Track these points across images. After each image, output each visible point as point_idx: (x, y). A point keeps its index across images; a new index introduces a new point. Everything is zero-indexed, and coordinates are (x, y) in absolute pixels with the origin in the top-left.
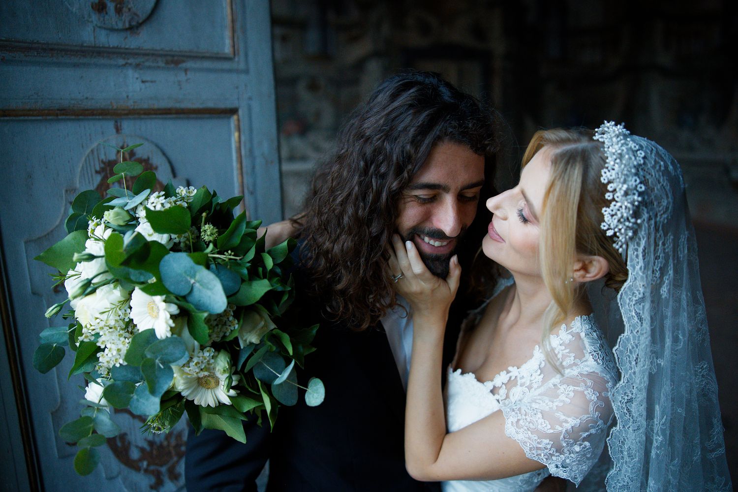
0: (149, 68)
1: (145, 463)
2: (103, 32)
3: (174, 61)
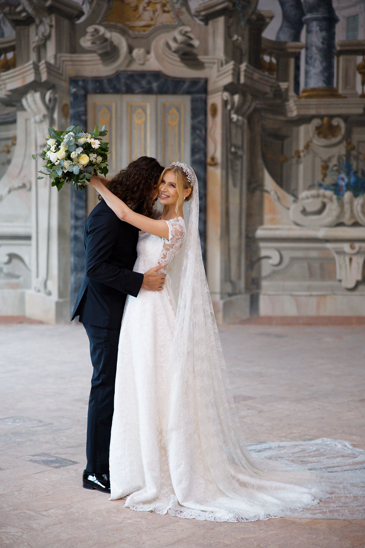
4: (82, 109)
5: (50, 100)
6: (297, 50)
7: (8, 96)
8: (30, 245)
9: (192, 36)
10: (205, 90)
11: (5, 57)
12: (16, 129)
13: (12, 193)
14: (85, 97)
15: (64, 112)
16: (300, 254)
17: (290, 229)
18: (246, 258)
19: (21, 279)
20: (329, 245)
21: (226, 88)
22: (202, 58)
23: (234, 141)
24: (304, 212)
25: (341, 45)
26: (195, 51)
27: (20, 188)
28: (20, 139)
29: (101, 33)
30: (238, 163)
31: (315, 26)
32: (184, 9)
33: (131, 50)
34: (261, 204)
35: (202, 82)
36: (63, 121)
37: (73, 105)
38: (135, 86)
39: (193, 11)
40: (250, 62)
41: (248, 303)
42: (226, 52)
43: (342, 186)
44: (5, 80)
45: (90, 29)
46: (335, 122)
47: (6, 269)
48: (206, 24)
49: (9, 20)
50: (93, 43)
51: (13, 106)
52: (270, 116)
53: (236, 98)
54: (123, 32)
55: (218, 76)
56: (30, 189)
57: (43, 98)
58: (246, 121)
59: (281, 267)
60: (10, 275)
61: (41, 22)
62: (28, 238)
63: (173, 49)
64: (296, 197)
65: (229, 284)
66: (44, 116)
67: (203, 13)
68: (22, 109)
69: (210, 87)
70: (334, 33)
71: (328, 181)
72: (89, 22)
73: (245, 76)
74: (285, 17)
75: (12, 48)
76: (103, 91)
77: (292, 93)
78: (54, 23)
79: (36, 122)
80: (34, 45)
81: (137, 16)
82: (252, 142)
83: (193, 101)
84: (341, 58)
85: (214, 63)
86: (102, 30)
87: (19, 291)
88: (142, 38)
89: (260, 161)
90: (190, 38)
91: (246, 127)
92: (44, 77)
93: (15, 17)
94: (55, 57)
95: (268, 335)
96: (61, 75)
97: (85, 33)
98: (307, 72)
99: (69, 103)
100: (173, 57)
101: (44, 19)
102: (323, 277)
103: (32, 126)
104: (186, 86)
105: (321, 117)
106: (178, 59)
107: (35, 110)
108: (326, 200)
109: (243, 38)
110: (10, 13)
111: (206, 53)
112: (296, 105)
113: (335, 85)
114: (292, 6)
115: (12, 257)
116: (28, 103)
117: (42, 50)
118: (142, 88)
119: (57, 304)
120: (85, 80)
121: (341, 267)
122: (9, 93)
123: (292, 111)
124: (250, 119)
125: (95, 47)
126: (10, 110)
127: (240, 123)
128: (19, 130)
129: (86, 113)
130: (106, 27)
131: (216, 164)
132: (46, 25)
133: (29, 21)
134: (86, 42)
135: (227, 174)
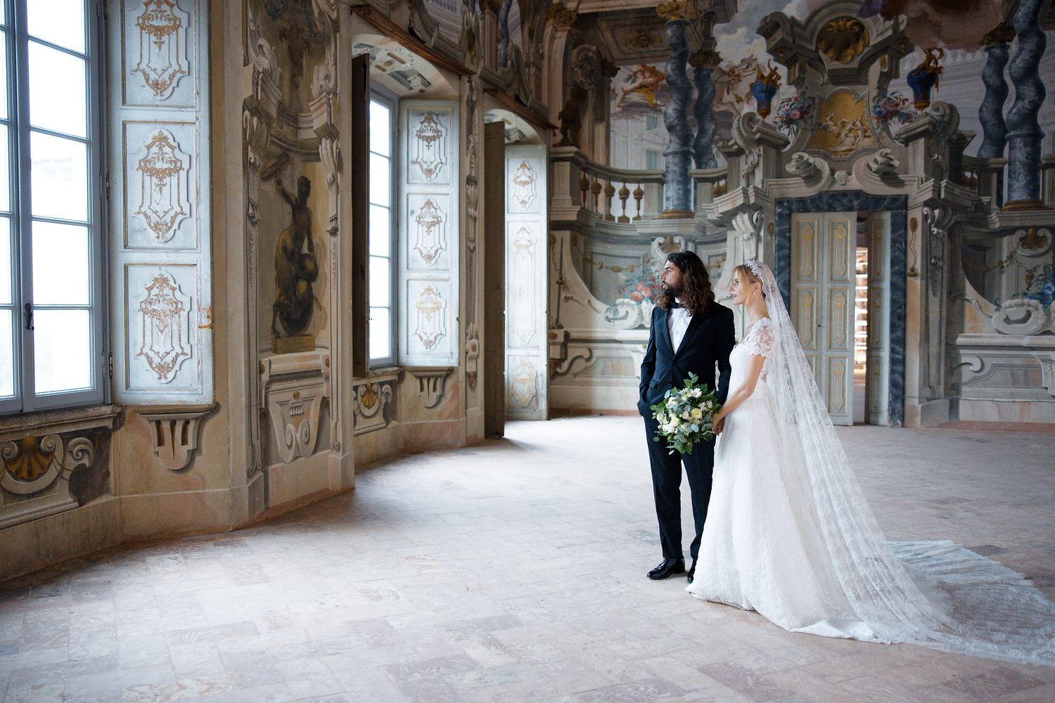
3: (177, 250)
4: (787, 227)
5: (757, 220)
6: (1001, 166)
7: (719, 218)
9: (892, 157)
10: (905, 206)
11: (718, 184)
12: (726, 246)
14: (790, 215)
15: (770, 231)
16: (1002, 361)
17: (992, 337)
18: (946, 363)
20: (1033, 353)
21: (926, 204)
22: (902, 177)
23: (934, 253)
24: (1007, 320)
25: (1046, 160)
26: (895, 171)
28: (730, 254)
29: (805, 159)
30: (939, 273)
31: (1018, 143)
32: (884, 134)
33: (833, 172)
34: (962, 313)
35: (902, 199)
36: (769, 238)
37: (779, 224)
38: (836, 205)
39: (893, 135)
40: (950, 178)
41: (948, 407)
42: (926, 171)
43: (1049, 295)
44: (717, 204)
45: (795, 156)
46: (1041, 233)
48: (907, 146)
49: (722, 153)
50: (797, 168)
51: (725, 226)
52: (971, 228)
54: (826, 157)
55: (918, 193)
57: (751, 219)
58: (946, 234)
59: (981, 374)
61: (750, 152)
63: (874, 170)
64: (998, 306)
65: (928, 389)
66: (751, 234)
67: (903, 136)
68: (732, 229)
69: (910, 203)
70: (1040, 148)
71: (1033, 290)
72: (794, 150)
73: (946, 192)
74: (987, 135)
75: (725, 177)
76: (806, 210)
77: (994, 206)
78: (762, 153)
79: (744, 240)
80: (744, 172)
81: (840, 141)
82: (953, 254)
83: (892, 216)
84: (1047, 171)
85: (915, 181)
86: (806, 156)
88: (844, 161)
89: (961, 272)
90: (892, 160)
91: (946, 239)
92: (752, 200)
93: (727, 150)
94: (763, 183)
95: (970, 439)
96: (768, 197)
97: (790, 160)
98: (1010, 186)
99: (774, 222)
100: (874, 177)
101: (753, 150)
102: (1027, 384)
103: (741, 243)
104: (885, 203)
105: (1026, 229)
106: (879, 179)
107: (743, 229)
108: (1030, 309)
109: (943, 157)
110: (723, 147)
111: (906, 172)
112: (998, 217)
113: (1041, 198)
114: (994, 124)
116: (737, 223)
117: (751, 177)
118: (843, 206)
120: (789, 201)
121: (1046, 374)
122: (720, 215)
123: (994, 223)
124: (951, 233)
125: (798, 172)
126: (721, 230)
127: (941, 236)
128: (729, 247)
129: (790, 230)
130: (809, 154)
131: (915, 275)
132: (755, 155)
133: (740, 152)
134: (791, 168)
135: (927, 284)
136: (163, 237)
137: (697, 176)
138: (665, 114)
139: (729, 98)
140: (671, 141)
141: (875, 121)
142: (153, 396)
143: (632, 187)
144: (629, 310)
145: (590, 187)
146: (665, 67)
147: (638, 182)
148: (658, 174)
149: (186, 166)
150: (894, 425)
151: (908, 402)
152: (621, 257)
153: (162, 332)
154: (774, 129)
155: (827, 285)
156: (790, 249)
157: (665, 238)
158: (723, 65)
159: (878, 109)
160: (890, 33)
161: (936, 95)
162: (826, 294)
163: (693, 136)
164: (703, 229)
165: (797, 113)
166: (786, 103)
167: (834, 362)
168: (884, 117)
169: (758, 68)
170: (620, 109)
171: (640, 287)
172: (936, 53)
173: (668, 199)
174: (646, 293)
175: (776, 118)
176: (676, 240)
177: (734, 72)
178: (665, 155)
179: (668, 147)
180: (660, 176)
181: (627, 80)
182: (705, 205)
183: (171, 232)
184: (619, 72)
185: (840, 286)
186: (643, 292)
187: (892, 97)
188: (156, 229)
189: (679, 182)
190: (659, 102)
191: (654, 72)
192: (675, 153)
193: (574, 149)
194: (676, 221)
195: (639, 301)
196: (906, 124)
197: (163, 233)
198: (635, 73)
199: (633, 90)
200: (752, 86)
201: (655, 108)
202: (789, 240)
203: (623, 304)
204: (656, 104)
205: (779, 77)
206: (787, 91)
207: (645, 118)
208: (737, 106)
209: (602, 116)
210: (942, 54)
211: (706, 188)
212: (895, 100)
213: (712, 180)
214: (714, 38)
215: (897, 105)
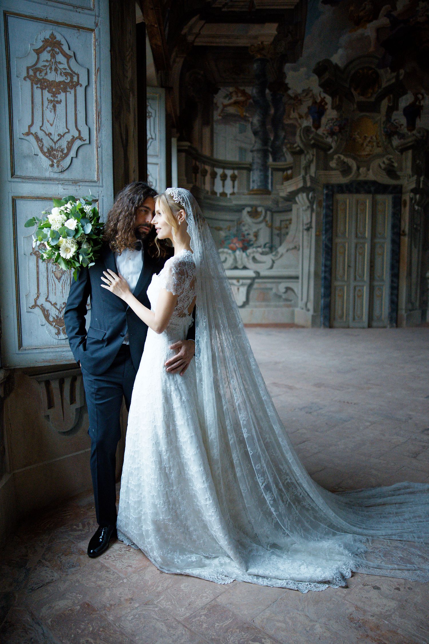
0: (66, 184)
1: (54, 323)
2: (53, 173)
3: (75, 182)
4: (331, 203)
5: (312, 198)
7: (287, 195)
8: (298, 282)
9: (393, 160)
10: (401, 192)
11: (287, 173)
13: (289, 252)
14: (332, 196)
15: (319, 204)
18: (420, 288)
19: (293, 302)
21: (412, 191)
22: (399, 173)
23: (416, 221)
26: (395, 169)
27: (293, 249)
28: (294, 220)
29: (342, 159)
30: (418, 234)
32: (389, 145)
33: (358, 168)
35: (399, 187)
36: (319, 209)
37: (326, 200)
38: (361, 189)
40: (426, 176)
41: (420, 315)
42: (412, 170)
44: (286, 186)
45: (336, 157)
47: (284, 296)
48: (402, 154)
49: (289, 152)
50: (337, 164)
51: (291, 201)
53: (418, 196)
54: (354, 159)
55: (407, 184)
56: (299, 250)
57: (308, 196)
58: (423, 210)
60: (286, 300)
61: (308, 153)
62: (297, 278)
63: (383, 168)
65: (410, 304)
66: (308, 207)
67: (400, 148)
68: (296, 203)
69: (404, 190)
72: (335, 152)
73: (423, 184)
75: (291, 168)
76: (343, 192)
78: (315, 153)
79: (303, 210)
80: (304, 165)
81: (363, 149)
82: (426, 222)
83: (393, 197)
85: (406, 176)
86: (342, 157)
87: (291, 309)
88: (365, 162)
90: (393, 162)
91: (423, 213)
93: (293, 150)
94: (315, 173)
96: (319, 183)
97: (332, 159)
99: (323, 199)
100: (383, 173)
101: (309, 151)
103: (301, 213)
104: (390, 189)
106: (385, 174)
107: (303, 203)
109: (422, 162)
110: (290, 148)
111: (401, 169)
115: (288, 289)
116: (299, 200)
117: (308, 169)
119: (313, 316)
120: (333, 186)
122: (288, 194)
124: (425, 209)
125: (338, 167)
126: (288, 203)
127: (420, 211)
128: (293, 215)
129: (332, 205)
130: (345, 155)
131: (405, 235)
132: (311, 155)
133: (301, 152)
134: (333, 164)
135: (411, 241)
136: (58, 166)
137: (274, 167)
138: (252, 123)
139: (294, 115)
140: (255, 142)
141: (384, 137)
142: (51, 354)
143: (229, 173)
144: (228, 256)
145: (199, 171)
146: (252, 91)
147: (233, 169)
148: (246, 164)
149: (83, 81)
150: (392, 327)
151: (399, 312)
152: (222, 220)
153: (59, 279)
154: (322, 137)
155: (354, 241)
156: (332, 217)
157: (252, 208)
158: (290, 92)
159: (386, 130)
160: (394, 81)
161: (419, 123)
162: (353, 246)
163: (270, 139)
164: (277, 203)
165: (337, 128)
166: (330, 121)
167: (357, 289)
168: (389, 135)
169: (313, 97)
170: (220, 118)
171: (235, 241)
172: (420, 96)
173: (253, 181)
174: (239, 245)
175: (324, 130)
176: (259, 209)
177: (297, 98)
178: (252, 151)
179: (253, 147)
180: (248, 166)
181: (225, 97)
182: (278, 187)
183: (68, 160)
184: (220, 91)
185: (362, 241)
186: (237, 245)
187: (394, 123)
188: (50, 156)
189: (261, 170)
190: (247, 115)
191: (244, 93)
192: (258, 151)
193: (187, 144)
194: (259, 197)
195: (234, 251)
196: (402, 140)
197: (58, 162)
198: (231, 93)
199: (230, 105)
200: (309, 108)
201: (245, 119)
202: (332, 211)
203: (223, 252)
204: (245, 116)
205: (326, 104)
206: (331, 114)
207: (238, 125)
208: (299, 121)
209: (208, 121)
210: (423, 98)
211: (279, 175)
212: (395, 124)
213: (283, 170)
214: (284, 73)
215: (397, 127)
